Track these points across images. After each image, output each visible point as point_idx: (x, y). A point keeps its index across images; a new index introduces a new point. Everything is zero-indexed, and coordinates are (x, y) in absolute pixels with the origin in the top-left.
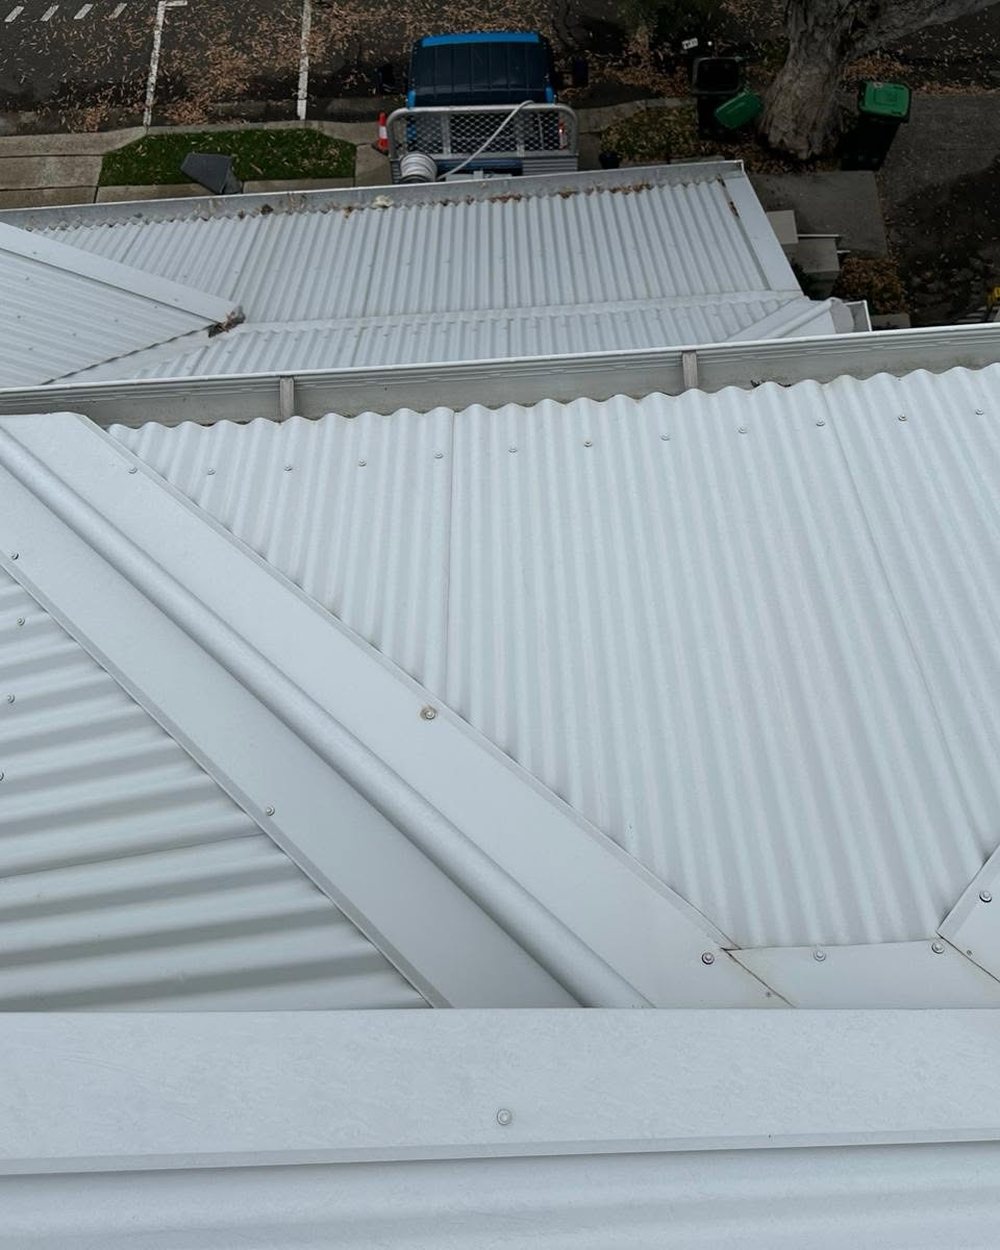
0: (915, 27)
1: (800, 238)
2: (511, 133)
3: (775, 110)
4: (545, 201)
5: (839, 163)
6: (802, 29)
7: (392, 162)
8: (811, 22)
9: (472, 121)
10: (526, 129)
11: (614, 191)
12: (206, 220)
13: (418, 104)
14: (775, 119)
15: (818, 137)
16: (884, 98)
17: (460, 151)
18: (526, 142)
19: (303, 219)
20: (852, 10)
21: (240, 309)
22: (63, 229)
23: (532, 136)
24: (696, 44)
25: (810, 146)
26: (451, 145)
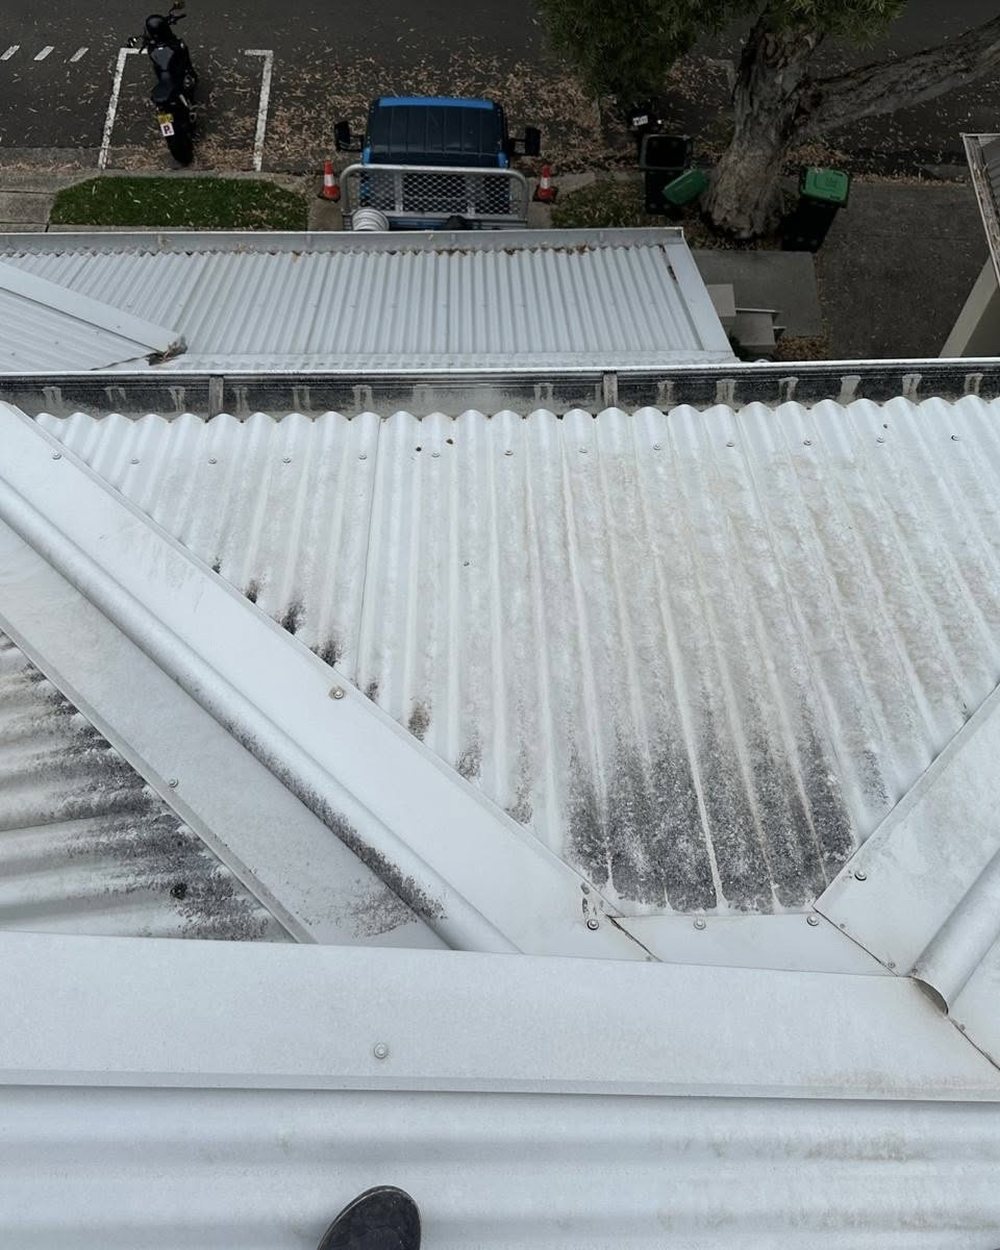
0: (855, 117)
1: (737, 312)
2: (463, 194)
3: (720, 188)
4: (490, 256)
5: (779, 245)
6: (747, 112)
7: (344, 216)
8: (756, 106)
9: (425, 180)
10: (479, 192)
11: (558, 250)
12: (153, 255)
13: (372, 161)
14: (719, 198)
15: (760, 216)
16: (823, 183)
17: (411, 209)
18: (477, 205)
19: (251, 258)
20: (795, 97)
21: (183, 339)
22: (9, 256)
23: (482, 199)
24: (646, 122)
25: (752, 225)
26: (403, 202)
